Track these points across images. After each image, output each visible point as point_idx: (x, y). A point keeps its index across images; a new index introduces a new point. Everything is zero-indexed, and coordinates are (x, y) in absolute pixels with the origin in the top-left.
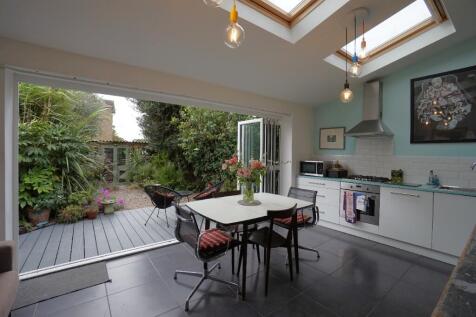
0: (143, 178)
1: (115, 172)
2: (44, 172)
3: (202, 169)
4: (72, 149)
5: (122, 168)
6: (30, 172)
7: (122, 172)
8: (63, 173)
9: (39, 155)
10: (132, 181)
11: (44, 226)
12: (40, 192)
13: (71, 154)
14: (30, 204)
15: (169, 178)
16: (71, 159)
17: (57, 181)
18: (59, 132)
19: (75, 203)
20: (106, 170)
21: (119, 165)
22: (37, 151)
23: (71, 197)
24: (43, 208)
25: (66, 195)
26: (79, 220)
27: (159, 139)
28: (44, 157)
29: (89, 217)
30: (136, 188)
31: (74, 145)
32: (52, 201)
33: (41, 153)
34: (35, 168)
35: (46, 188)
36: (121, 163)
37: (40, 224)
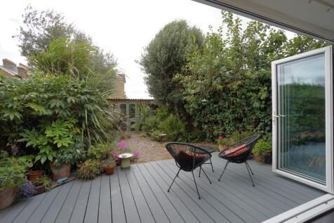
0: (150, 128)
1: (128, 123)
2: (66, 124)
3: (202, 120)
4: (91, 101)
5: (132, 120)
6: (53, 125)
7: (132, 123)
8: (84, 126)
9: (61, 107)
10: (140, 130)
11: (64, 183)
12: (59, 146)
13: (89, 106)
14: (51, 159)
15: (173, 129)
16: (90, 112)
17: (77, 134)
18: (79, 85)
19: (93, 157)
20: (121, 121)
21: (131, 117)
22: (58, 103)
23: (89, 150)
24: (62, 163)
25: (86, 149)
26: (97, 175)
27: (163, 94)
28: (65, 110)
29: (107, 172)
30: (145, 137)
31: (93, 98)
32: (70, 156)
33: (63, 105)
34: (58, 121)
35: (66, 142)
36: (132, 116)
37: (60, 181)
